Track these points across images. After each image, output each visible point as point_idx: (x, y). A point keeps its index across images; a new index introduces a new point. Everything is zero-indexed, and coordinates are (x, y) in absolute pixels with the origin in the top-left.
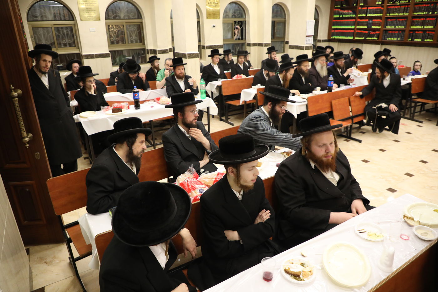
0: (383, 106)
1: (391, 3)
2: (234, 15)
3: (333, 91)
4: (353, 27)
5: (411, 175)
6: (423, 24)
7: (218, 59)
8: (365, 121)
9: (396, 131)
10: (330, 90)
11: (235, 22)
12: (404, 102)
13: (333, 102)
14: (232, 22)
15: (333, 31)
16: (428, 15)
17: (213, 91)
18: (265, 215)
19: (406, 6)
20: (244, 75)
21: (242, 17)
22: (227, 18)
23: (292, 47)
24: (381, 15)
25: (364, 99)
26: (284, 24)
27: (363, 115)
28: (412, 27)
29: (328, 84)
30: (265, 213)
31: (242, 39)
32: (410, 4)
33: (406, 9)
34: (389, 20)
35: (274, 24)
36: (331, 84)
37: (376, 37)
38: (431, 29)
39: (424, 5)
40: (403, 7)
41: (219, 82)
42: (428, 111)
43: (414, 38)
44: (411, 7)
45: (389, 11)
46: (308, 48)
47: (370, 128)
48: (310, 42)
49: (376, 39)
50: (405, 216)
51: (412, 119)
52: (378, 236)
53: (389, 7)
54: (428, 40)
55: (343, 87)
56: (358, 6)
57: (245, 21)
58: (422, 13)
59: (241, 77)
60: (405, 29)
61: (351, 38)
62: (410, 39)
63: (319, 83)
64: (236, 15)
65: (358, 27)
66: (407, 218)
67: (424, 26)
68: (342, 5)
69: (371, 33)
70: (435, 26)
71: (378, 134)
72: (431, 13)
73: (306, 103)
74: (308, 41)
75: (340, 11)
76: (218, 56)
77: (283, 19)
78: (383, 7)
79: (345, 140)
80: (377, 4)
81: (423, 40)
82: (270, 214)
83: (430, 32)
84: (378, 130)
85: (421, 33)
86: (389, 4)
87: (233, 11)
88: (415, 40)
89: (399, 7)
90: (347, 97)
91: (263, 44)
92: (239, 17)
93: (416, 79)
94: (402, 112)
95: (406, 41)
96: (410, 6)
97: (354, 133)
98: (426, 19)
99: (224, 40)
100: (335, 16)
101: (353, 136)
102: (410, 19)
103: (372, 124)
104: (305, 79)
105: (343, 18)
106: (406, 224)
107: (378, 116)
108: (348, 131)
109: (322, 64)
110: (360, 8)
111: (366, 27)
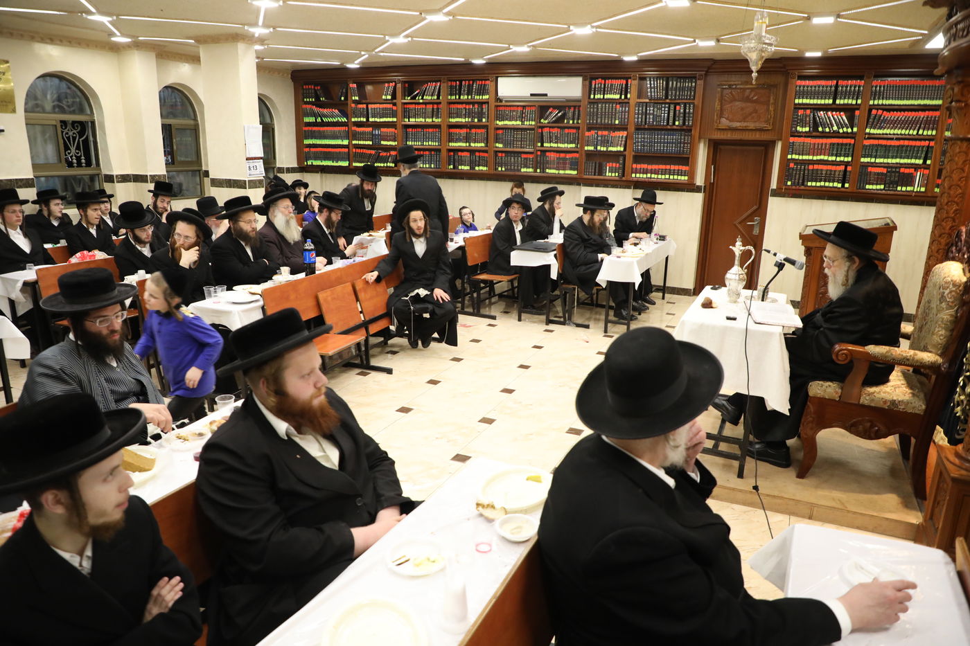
0: (420, 293)
1: (409, 98)
2: (59, 107)
3: (317, 272)
4: (346, 142)
5: (489, 421)
6: (467, 139)
7: (21, 215)
8: (393, 328)
9: (453, 341)
10: (310, 270)
11: (64, 123)
12: (458, 283)
13: (321, 296)
14: (54, 123)
15: (307, 150)
16: (473, 123)
17: (13, 297)
18: (170, 591)
19: (435, 107)
20: (100, 251)
21: (81, 111)
22: (39, 112)
23: (217, 183)
24: (395, 120)
25: (383, 283)
26: (195, 131)
27: (387, 315)
28: (450, 144)
29: (305, 259)
30: (168, 587)
31: (89, 164)
32: (440, 103)
33: (435, 110)
34: (411, 130)
35: (167, 130)
36: (310, 259)
37: (393, 163)
38: (481, 149)
39: (464, 105)
40: (430, 107)
41: (30, 274)
42: (501, 296)
43: (457, 164)
44: (443, 106)
45: (407, 114)
46: (254, 184)
47: (404, 341)
48: (258, 172)
49: (393, 165)
50: (478, 505)
51: (477, 313)
52: (434, 562)
53: (405, 106)
54: (481, 168)
55: (339, 263)
56: (349, 102)
57: (93, 123)
58: (463, 120)
59: (94, 256)
60: (439, 147)
61: (345, 164)
62: (452, 167)
63: (286, 257)
64: (65, 107)
65: (354, 142)
66: (483, 506)
67: (470, 143)
68: (317, 98)
69: (381, 154)
70: (487, 143)
71: (421, 350)
72: (476, 120)
73: (261, 303)
74: (252, 169)
75: (315, 109)
76: (17, 208)
77: (192, 122)
78: (395, 104)
79: (358, 374)
80: (385, 100)
81: (472, 168)
82: (182, 585)
83: (482, 154)
84: (420, 342)
85: (467, 154)
86: (405, 99)
87: (55, 96)
88: (460, 167)
89: (424, 106)
90: (348, 282)
91: (147, 176)
92: (73, 112)
93: (471, 238)
94: (459, 302)
95: (443, 170)
96: (440, 106)
97: (374, 356)
98: (470, 130)
99: (35, 167)
100: (307, 120)
101: (374, 362)
102: (444, 128)
103: (407, 332)
104: (252, 252)
105: (323, 124)
106: (481, 519)
107: (415, 316)
108: (363, 354)
109: (286, 216)
110: (353, 105)
111: (370, 143)
